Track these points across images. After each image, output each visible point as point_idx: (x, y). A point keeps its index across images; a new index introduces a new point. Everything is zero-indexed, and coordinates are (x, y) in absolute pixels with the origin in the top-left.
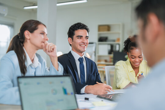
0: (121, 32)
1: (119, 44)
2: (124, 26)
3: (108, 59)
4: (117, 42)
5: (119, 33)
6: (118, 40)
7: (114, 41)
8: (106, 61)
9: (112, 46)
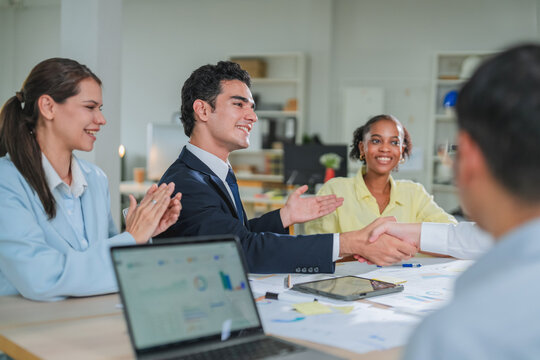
0: (300, 79)
1: (295, 119)
2: (308, 61)
3: (260, 163)
4: (287, 113)
5: (295, 85)
6: (293, 104)
7: (279, 108)
8: (254, 170)
9: (273, 124)
